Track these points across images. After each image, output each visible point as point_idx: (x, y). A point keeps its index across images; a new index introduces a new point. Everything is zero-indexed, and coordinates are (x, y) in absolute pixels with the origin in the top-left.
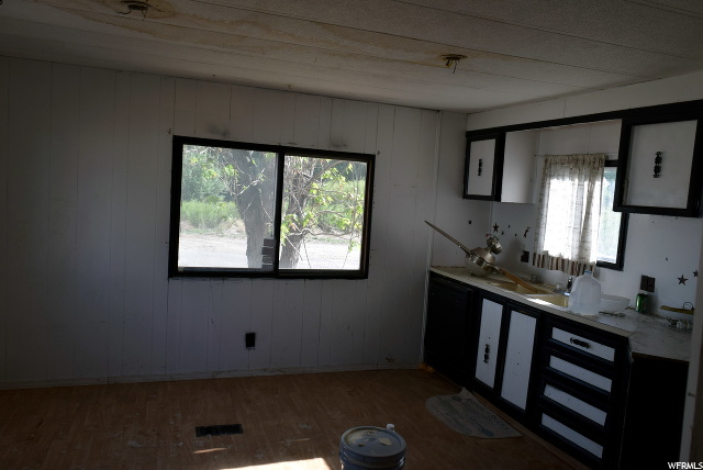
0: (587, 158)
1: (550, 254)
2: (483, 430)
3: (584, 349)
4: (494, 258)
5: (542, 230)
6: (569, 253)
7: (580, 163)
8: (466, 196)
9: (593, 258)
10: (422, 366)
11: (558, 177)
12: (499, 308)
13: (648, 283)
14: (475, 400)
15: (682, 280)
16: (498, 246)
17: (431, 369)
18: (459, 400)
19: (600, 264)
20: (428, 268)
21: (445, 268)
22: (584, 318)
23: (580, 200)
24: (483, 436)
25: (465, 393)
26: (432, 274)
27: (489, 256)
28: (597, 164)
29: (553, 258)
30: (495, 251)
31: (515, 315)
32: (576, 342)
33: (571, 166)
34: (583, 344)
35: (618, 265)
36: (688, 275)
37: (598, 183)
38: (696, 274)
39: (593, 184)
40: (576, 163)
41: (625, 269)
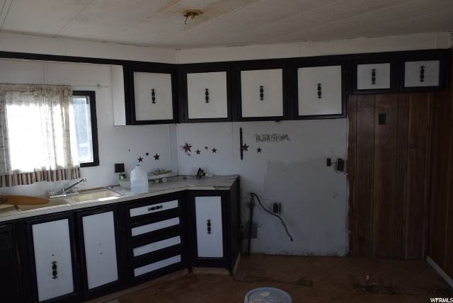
0: (54, 88)
3: (160, 210)
7: (45, 92)
11: (20, 102)
13: (120, 168)
15: (140, 160)
19: (83, 165)
28: (66, 94)
32: (153, 209)
33: (35, 93)
34: (158, 208)
35: (96, 162)
36: (143, 156)
37: (71, 107)
38: (147, 154)
39: (66, 108)
40: (40, 91)
41: (100, 163)
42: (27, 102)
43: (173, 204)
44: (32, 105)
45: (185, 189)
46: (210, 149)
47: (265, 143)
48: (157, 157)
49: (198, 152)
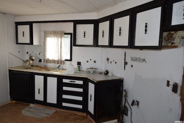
0: (59, 32)
1: (50, 59)
2: (46, 114)
3: (74, 83)
4: (33, 62)
5: (46, 52)
6: (56, 58)
7: (56, 33)
8: (17, 43)
9: (64, 59)
10: (10, 102)
11: (50, 37)
12: (42, 77)
13: (79, 63)
14: (36, 106)
15: (87, 62)
16: (34, 58)
17: (14, 102)
18: (31, 108)
19: (66, 60)
20: (8, 69)
21: (13, 68)
22: (72, 75)
23: (58, 44)
24: (47, 115)
25: (32, 105)
26: (10, 71)
27: (31, 62)
28: (62, 34)
29: (51, 60)
30: (32, 60)
31: (49, 78)
32: (71, 81)
33: (54, 34)
34: (73, 82)
35: (71, 60)
36: (89, 60)
37: (63, 39)
38: (91, 60)
39: (62, 39)
40: (55, 33)
41: (72, 60)
42: (52, 37)
43: (81, 82)
44: (53, 38)
45: (86, 77)
46: (115, 61)
47: (135, 62)
48: (95, 62)
49: (111, 62)
